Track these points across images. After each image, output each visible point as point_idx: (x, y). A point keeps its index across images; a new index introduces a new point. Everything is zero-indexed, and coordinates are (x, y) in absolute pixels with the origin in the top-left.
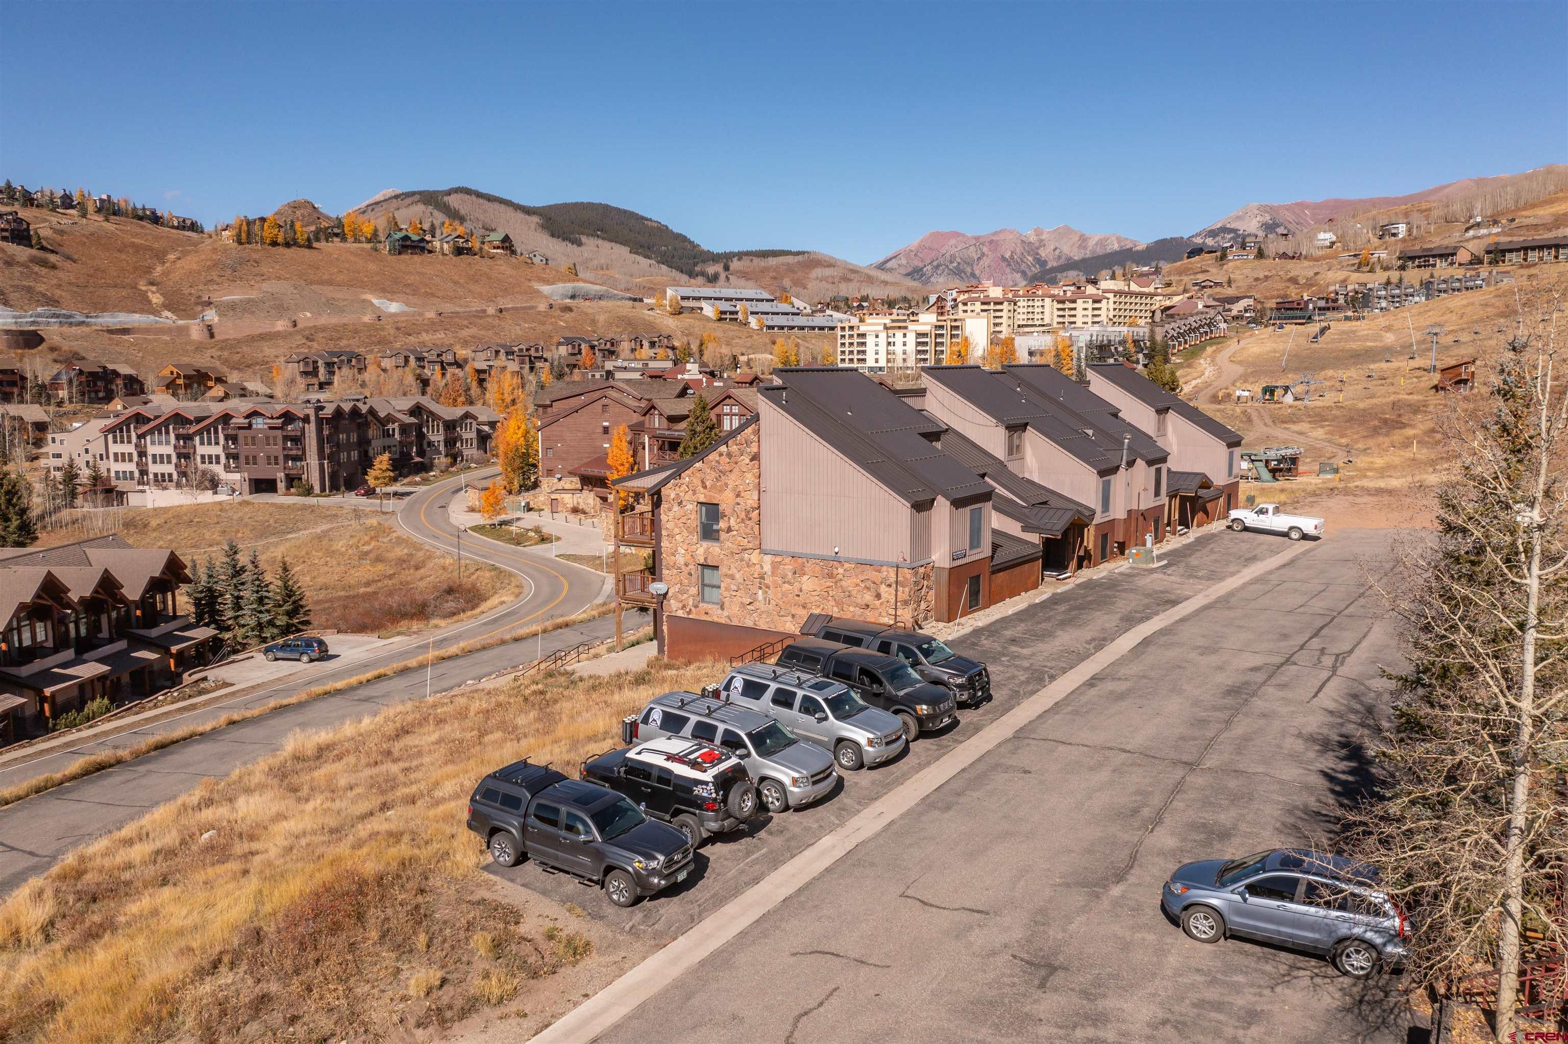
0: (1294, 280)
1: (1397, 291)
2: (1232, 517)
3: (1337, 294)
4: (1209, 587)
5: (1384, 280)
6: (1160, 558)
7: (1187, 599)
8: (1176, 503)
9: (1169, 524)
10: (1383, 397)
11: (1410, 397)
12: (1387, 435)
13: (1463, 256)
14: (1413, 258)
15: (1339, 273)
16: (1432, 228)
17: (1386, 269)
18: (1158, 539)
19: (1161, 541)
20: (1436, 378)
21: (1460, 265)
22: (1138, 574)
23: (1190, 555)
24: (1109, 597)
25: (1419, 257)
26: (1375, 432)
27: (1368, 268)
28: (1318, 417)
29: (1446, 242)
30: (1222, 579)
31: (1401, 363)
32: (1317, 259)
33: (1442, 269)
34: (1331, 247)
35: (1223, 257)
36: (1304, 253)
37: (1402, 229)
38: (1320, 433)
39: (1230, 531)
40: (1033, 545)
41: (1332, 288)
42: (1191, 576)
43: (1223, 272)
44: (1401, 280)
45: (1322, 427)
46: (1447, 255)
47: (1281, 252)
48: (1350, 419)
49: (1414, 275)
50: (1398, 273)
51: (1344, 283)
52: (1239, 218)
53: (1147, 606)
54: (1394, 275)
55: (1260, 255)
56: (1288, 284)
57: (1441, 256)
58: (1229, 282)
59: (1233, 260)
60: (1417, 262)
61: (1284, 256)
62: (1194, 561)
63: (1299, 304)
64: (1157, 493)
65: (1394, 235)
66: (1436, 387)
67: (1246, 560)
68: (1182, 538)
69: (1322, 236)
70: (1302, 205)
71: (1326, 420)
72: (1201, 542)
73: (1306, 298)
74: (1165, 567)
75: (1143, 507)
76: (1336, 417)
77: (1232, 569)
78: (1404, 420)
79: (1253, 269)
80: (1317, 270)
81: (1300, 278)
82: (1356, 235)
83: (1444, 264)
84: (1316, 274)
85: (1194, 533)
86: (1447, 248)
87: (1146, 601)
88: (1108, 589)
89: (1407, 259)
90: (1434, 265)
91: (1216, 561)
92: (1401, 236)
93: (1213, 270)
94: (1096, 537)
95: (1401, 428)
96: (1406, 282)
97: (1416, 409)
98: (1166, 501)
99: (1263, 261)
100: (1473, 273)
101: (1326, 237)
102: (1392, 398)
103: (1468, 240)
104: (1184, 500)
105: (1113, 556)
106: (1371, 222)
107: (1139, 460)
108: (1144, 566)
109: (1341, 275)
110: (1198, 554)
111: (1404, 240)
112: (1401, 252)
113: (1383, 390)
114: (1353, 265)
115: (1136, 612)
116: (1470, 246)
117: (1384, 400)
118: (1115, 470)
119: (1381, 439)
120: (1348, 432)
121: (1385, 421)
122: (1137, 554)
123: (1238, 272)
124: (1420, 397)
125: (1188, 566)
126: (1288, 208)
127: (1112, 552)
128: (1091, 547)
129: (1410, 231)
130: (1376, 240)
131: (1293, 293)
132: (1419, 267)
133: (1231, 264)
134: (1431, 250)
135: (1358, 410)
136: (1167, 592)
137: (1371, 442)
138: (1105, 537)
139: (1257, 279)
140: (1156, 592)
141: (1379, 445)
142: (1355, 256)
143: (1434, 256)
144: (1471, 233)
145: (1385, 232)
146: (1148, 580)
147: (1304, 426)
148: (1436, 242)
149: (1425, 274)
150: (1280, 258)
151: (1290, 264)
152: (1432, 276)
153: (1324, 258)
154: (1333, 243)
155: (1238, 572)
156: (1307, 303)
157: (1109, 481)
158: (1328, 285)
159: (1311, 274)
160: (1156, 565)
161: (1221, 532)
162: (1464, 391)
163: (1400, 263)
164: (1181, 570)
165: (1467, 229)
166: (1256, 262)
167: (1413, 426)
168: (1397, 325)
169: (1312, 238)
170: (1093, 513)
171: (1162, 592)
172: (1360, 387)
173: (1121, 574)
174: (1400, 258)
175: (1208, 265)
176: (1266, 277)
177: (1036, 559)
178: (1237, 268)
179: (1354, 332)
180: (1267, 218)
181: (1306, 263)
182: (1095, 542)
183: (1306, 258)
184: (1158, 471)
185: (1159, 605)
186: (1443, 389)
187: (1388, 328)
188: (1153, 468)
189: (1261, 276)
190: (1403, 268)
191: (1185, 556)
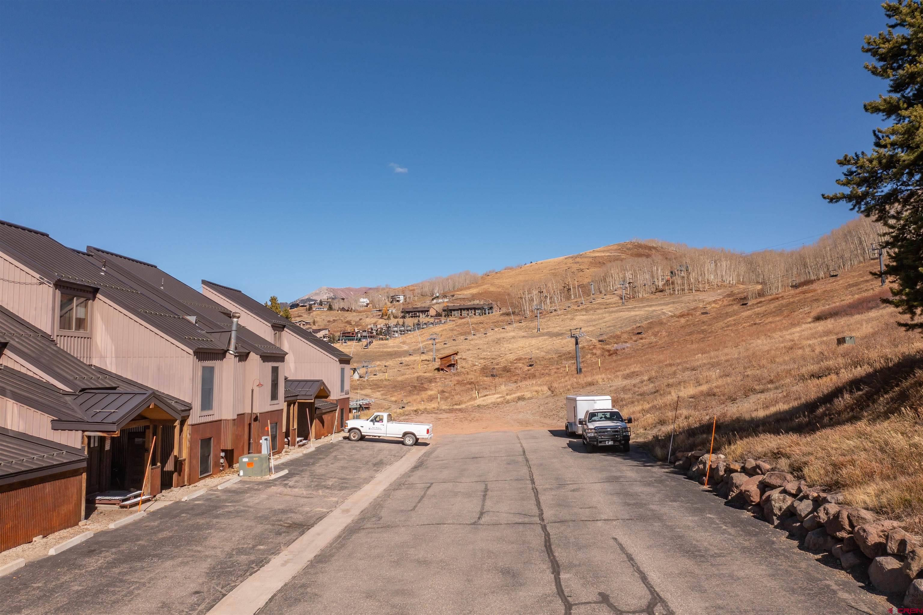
0: (349, 323)
1: (403, 328)
2: (349, 427)
3: (372, 329)
4: (345, 498)
5: (395, 323)
6: (278, 468)
7: (320, 518)
8: (294, 409)
9: (287, 435)
10: (409, 375)
11: (425, 374)
12: (418, 394)
13: (432, 312)
14: (409, 312)
15: (372, 319)
16: (416, 298)
17: (395, 317)
18: (276, 449)
19: (279, 452)
20: (437, 364)
21: (431, 316)
22: (250, 489)
23: (313, 464)
24: (198, 527)
25: (412, 312)
26: (410, 393)
27: (387, 317)
28: (376, 386)
29: (423, 305)
30: (357, 487)
31: (417, 358)
32: (360, 312)
33: (423, 318)
34: (367, 306)
35: (310, 308)
36: (353, 308)
37: (402, 298)
38: (378, 395)
39: (347, 441)
40: (71, 450)
41: (369, 327)
42: (318, 487)
43: (310, 317)
44: (404, 323)
45: (379, 391)
46: (425, 311)
47: (341, 307)
48: (395, 387)
49: (410, 321)
50: (402, 320)
51: (375, 324)
52: (316, 294)
53: (261, 539)
54: (401, 321)
55: (330, 308)
56: (346, 325)
57: (422, 312)
58: (314, 323)
59: (316, 310)
60: (411, 315)
61: (343, 309)
62: (319, 469)
63: (353, 334)
64: (274, 396)
65: (398, 301)
66: (438, 369)
67: (375, 465)
68: (302, 449)
69: (362, 300)
70: (349, 289)
71: (381, 387)
72: (321, 452)
73: (356, 331)
74: (286, 477)
75: (257, 410)
76: (385, 386)
77: (364, 474)
78: (426, 386)
79: (326, 316)
80: (361, 318)
81: (352, 322)
82: (379, 301)
83: (424, 316)
84: (361, 319)
85: (312, 445)
86: (424, 307)
87: (259, 529)
88: (202, 514)
89: (406, 313)
90: (419, 316)
91: (343, 468)
92: (401, 302)
93: (305, 316)
94: (192, 442)
95: (425, 391)
96: (406, 324)
97: (431, 380)
98: (284, 406)
99: (332, 312)
100: (438, 320)
101: (364, 301)
102: (416, 375)
103: (434, 305)
104: (302, 407)
105: (219, 469)
106: (386, 294)
107: (252, 355)
108: (259, 478)
109: (374, 320)
110: (322, 462)
111: (403, 304)
112: (403, 309)
113: (408, 372)
114: (379, 315)
115: (241, 551)
116: (435, 307)
117: (412, 376)
118: (221, 354)
119: (415, 397)
120: (396, 394)
121: (415, 387)
122: (249, 464)
123: (318, 317)
124: (431, 374)
125: (312, 475)
126: (342, 290)
127: (217, 464)
128: (185, 455)
129: (405, 299)
130: (389, 303)
131: (349, 329)
132: (412, 317)
133: (314, 313)
134: (417, 308)
135: (398, 381)
136: (291, 511)
137: (409, 399)
138: (206, 443)
139: (329, 321)
140: (275, 512)
141: (415, 400)
142: (379, 310)
143: (419, 312)
144: (435, 301)
145: (393, 299)
146: (263, 496)
147: (368, 391)
148: (419, 305)
149: (415, 320)
150: (341, 311)
151: (347, 314)
152: (419, 321)
153: (364, 311)
154: (368, 304)
155: (372, 477)
156: (357, 333)
157: (212, 369)
158: (367, 325)
159: (358, 319)
160: (274, 476)
161: (340, 442)
162: (453, 370)
163: (402, 314)
164: (306, 480)
165: (433, 299)
166: (328, 312)
167: (432, 390)
168: (408, 341)
169: (357, 301)
170: (188, 408)
171: (284, 512)
172: (396, 370)
173: (226, 491)
174: (402, 312)
175: (302, 313)
176: (334, 320)
177: (76, 473)
178: (318, 315)
179: (386, 344)
180: (332, 295)
181: (355, 314)
182: (191, 449)
183: (354, 311)
184: (275, 370)
185: (279, 533)
186: (442, 370)
187: (404, 343)
188: (269, 365)
189: (331, 320)
190: (404, 317)
191: (308, 465)
